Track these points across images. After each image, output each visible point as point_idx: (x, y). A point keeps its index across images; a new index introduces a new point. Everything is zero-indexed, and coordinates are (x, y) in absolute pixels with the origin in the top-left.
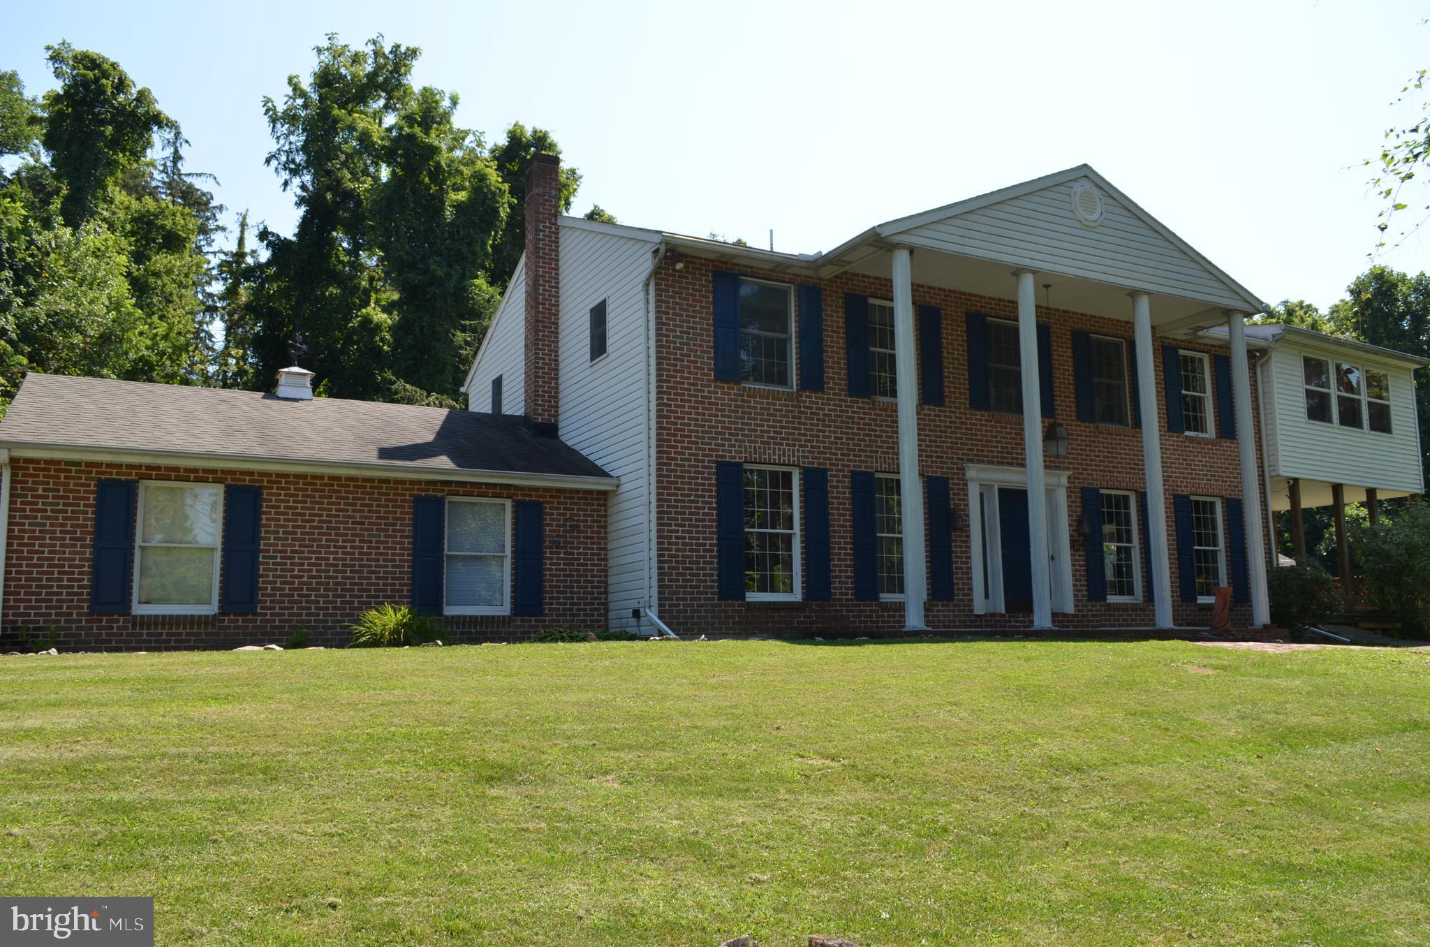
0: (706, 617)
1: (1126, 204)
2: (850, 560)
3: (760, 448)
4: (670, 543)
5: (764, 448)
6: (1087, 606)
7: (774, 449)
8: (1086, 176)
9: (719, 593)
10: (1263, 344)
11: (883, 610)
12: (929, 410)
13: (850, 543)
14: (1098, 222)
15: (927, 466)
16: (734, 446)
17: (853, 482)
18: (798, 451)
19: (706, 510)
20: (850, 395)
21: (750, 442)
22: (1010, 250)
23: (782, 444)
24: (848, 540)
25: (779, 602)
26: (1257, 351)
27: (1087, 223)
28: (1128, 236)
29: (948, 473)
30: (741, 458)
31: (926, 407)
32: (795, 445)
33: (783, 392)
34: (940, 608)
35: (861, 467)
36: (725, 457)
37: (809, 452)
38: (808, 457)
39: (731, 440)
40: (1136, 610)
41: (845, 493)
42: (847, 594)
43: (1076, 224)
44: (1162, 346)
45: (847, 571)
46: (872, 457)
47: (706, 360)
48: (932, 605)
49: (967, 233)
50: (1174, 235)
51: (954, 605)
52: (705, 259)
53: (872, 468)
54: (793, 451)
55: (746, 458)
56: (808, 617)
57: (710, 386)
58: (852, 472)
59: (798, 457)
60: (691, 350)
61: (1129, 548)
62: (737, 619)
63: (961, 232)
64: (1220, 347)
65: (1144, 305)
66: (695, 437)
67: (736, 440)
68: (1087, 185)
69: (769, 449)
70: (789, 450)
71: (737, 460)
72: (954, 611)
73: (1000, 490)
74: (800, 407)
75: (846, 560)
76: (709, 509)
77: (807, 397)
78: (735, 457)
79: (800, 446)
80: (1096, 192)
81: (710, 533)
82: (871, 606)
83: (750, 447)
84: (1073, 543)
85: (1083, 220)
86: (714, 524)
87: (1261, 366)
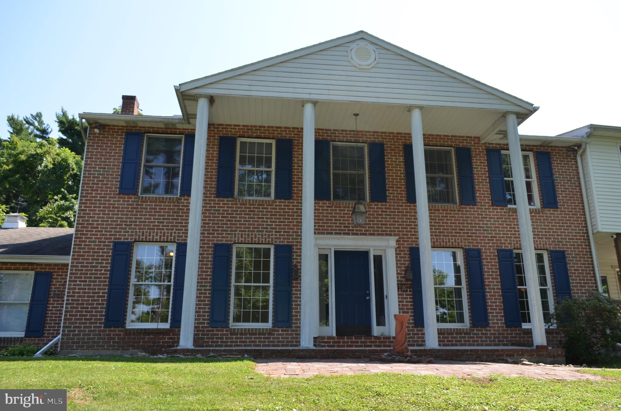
0: (94, 338)
1: (398, 51)
2: (208, 301)
3: (147, 232)
4: (73, 292)
5: (150, 232)
6: (413, 331)
7: (157, 233)
8: (362, 38)
9: (104, 323)
10: (577, 140)
11: (231, 334)
12: (280, 202)
13: (209, 290)
14: (372, 66)
15: (276, 238)
16: (128, 232)
17: (215, 251)
18: (175, 233)
19: (103, 272)
20: (217, 197)
21: (139, 229)
22: (291, 90)
23: (163, 229)
24: (208, 288)
25: (149, 329)
26: (575, 146)
27: (361, 67)
28: (401, 72)
29: (293, 242)
30: (131, 239)
31: (278, 201)
32: (173, 229)
33: (166, 198)
34: (280, 332)
35: (223, 241)
36: (121, 239)
37: (183, 233)
38: (182, 236)
39: (126, 229)
40: (461, 334)
41: (208, 258)
42: (204, 323)
43: (353, 69)
44: (486, 149)
45: (205, 308)
46: (232, 234)
47: (115, 183)
48: (273, 331)
49: (254, 83)
50: (443, 67)
51: (293, 331)
52: (122, 126)
53: (231, 241)
54: (171, 233)
55: (136, 239)
56: (171, 338)
57: (116, 197)
58: (215, 244)
59: (174, 237)
60: (105, 178)
61: (460, 289)
62: (116, 340)
63: (249, 83)
64: (541, 146)
65: (416, 115)
66: (101, 228)
67: (129, 229)
68: (362, 43)
69: (154, 232)
70: (168, 233)
71: (129, 240)
72: (292, 334)
73: (336, 253)
74: (179, 206)
75: (205, 301)
76: (105, 270)
77: (185, 200)
78: (128, 239)
79: (176, 230)
80: (371, 47)
81: (104, 285)
82: (223, 331)
83: (140, 232)
84: (400, 286)
85: (358, 66)
86: (107, 280)
87: (581, 156)
